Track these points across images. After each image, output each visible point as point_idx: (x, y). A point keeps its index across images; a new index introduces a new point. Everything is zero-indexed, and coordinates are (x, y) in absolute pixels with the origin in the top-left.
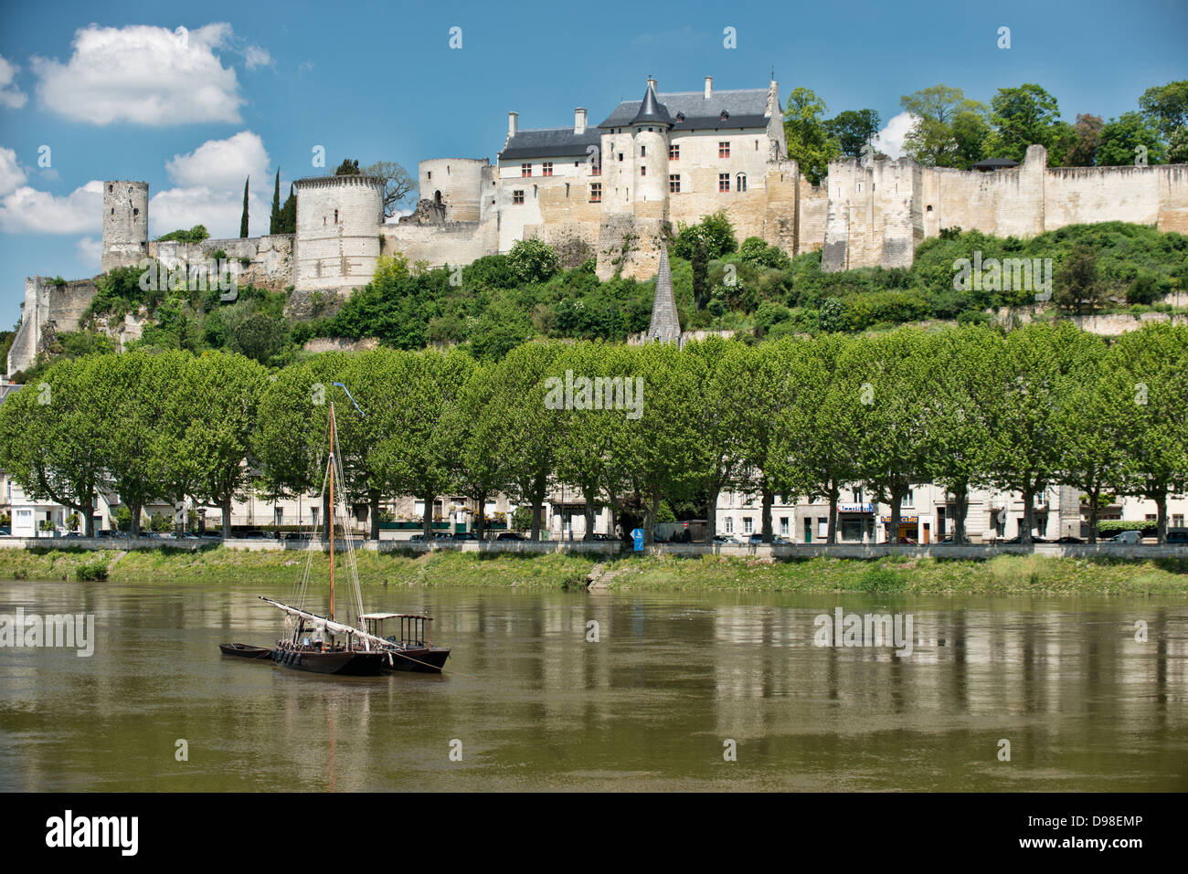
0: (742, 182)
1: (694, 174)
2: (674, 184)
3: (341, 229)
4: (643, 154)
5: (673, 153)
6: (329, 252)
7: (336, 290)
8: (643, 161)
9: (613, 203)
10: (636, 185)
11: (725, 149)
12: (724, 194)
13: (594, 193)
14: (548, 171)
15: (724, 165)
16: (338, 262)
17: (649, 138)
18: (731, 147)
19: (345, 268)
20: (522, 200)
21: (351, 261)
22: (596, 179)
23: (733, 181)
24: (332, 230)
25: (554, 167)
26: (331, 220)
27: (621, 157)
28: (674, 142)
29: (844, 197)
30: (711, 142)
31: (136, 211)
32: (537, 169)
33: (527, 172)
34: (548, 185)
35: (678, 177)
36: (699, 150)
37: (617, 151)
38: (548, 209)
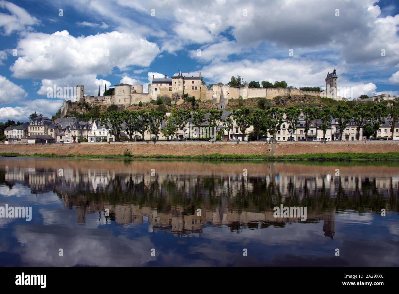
0: (196, 88)
1: (188, 86)
2: (184, 88)
3: (124, 94)
4: (180, 82)
5: (184, 83)
6: (122, 98)
7: (123, 105)
8: (180, 84)
9: (174, 91)
10: (178, 88)
11: (193, 82)
12: (193, 90)
13: (170, 89)
14: (161, 85)
15: (193, 85)
16: (123, 99)
17: (180, 79)
18: (194, 82)
19: (125, 100)
20: (157, 90)
21: (126, 99)
22: (171, 87)
23: (195, 88)
24: (122, 94)
25: (163, 84)
26: (122, 92)
27: (175, 83)
28: (184, 81)
29: (216, 90)
30: (191, 81)
31: (82, 91)
32: (159, 85)
33: (157, 85)
34: (161, 87)
35: (185, 87)
36: (189, 83)
37: (175, 81)
38: (161, 92)
